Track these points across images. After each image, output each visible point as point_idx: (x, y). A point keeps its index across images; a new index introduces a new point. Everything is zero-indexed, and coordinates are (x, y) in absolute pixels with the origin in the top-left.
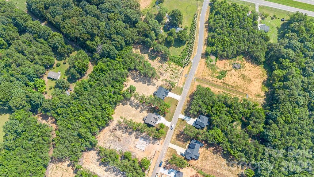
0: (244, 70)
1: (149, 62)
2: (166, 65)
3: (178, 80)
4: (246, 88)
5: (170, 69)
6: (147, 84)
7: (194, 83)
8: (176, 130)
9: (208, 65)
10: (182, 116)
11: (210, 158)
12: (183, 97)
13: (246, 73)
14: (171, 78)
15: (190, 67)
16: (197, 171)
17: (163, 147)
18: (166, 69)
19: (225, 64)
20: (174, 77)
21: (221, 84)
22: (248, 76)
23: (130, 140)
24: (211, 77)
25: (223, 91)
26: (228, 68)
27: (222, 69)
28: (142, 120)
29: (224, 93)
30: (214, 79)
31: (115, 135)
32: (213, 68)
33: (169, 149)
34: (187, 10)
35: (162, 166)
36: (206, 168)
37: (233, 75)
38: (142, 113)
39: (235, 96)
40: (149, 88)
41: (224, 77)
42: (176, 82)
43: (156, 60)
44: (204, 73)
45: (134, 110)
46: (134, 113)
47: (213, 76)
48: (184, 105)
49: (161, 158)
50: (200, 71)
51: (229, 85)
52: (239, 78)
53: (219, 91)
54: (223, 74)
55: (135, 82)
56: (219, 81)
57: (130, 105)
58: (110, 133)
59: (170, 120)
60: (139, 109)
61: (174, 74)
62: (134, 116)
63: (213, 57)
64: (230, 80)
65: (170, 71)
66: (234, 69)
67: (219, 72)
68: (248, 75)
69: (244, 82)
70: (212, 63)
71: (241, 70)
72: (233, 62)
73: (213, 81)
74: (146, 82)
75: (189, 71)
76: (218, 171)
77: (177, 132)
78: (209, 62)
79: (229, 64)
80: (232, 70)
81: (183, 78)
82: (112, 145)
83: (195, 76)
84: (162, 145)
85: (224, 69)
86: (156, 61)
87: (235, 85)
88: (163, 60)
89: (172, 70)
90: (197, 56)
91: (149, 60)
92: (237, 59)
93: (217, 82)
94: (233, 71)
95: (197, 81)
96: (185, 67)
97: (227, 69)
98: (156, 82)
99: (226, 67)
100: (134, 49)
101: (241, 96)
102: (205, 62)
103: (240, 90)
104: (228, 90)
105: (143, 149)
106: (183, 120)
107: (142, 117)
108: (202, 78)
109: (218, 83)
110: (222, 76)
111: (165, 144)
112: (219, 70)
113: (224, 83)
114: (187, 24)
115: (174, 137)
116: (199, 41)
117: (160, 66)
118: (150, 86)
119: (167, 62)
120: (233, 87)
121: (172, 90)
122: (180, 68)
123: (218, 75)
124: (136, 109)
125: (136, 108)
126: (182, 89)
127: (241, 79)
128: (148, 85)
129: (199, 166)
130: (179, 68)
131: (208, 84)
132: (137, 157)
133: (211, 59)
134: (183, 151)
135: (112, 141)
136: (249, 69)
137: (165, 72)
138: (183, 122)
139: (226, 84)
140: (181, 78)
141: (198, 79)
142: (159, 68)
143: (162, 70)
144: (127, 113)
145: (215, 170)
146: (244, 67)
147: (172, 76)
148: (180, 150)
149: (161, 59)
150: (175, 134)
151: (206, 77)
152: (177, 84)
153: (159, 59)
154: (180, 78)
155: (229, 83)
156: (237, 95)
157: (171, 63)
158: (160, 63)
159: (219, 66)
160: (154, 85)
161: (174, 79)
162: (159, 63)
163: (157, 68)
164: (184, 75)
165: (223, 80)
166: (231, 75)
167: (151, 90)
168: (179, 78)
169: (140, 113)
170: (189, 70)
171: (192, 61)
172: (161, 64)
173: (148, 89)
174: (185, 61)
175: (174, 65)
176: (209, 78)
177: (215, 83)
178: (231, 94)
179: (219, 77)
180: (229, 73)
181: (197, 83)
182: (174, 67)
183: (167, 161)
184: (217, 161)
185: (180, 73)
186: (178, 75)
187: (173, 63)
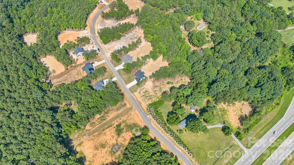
0: (108, 152)
1: (170, 84)
2: (159, 94)
3: (141, 95)
4: (93, 140)
5: (154, 95)
6: (154, 73)
7: (130, 105)
8: (109, 70)
9: (135, 125)
10: (114, 79)
11: (76, 76)
12: (126, 89)
13: (104, 151)
14: (146, 91)
15: (144, 111)
16: (77, 64)
17: (106, 57)
18: (157, 92)
19: (125, 140)
20: (145, 94)
21: (113, 123)
22: (100, 149)
23: (126, 44)
24: (124, 120)
25: (107, 120)
26: (120, 140)
27: (123, 134)
29: (105, 120)
30: (121, 121)
31: (136, 38)
32: (130, 127)
33: (103, 59)
34: (203, 151)
35: (97, 50)
36: (74, 70)
37: (111, 138)
39: (96, 126)
41: (116, 130)
42: (140, 92)
44: (132, 117)
45: (142, 55)
47: (123, 122)
48: (120, 86)
49: (102, 53)
50: (136, 116)
51: (107, 128)
52: (105, 141)
53: (109, 117)
54: (119, 131)
55: (161, 67)
56: (117, 123)
57: (148, 55)
58: (139, 36)
59: (119, 71)
62: (139, 53)
63: (138, 134)
64: (110, 132)
66: (116, 143)
67: (123, 129)
68: (101, 151)
69: (99, 142)
70: (134, 129)
71: (110, 149)
72: (122, 148)
73: (120, 119)
74: (157, 73)
75: (142, 107)
76: (66, 76)
77: (108, 70)
78: (137, 128)
79: (122, 143)
80: (116, 141)
81: (140, 100)
82: (131, 34)
83: (135, 109)
84: (108, 57)
85: (122, 135)
86: (168, 90)
87: (103, 132)
89: (151, 96)
90: (150, 123)
91: (172, 85)
92: (121, 155)
93: (117, 121)
94: (114, 142)
95: (130, 108)
96: (147, 107)
97: (120, 138)
98: (151, 80)
99: (122, 139)
100: (190, 82)
101: (92, 130)
102: (140, 125)
103: (97, 133)
104: (105, 124)
105: (115, 47)
106: (112, 78)
108: (129, 112)
109: (115, 121)
110: (118, 128)
111: (107, 59)
112: (125, 130)
113: (112, 126)
114: (187, 138)
115: (106, 67)
116: (162, 136)
118: (151, 74)
119: (161, 97)
120: (103, 130)
121: (137, 85)
123: (121, 126)
124: (142, 57)
126: (133, 92)
127: (104, 142)
129: (78, 68)
130: (150, 102)
131: (121, 114)
132: (114, 42)
133: (138, 131)
134: (94, 65)
135: (134, 35)
136: (105, 156)
137: (154, 90)
138: (110, 78)
139: (110, 127)
141: (131, 109)
142: (161, 88)
143: (158, 89)
144: (144, 51)
145: (68, 74)
146: (110, 154)
147: (147, 93)
148: (96, 64)
150: (108, 68)
151: (127, 116)
152: (139, 92)
154: (142, 97)
155: (108, 130)
156: (95, 128)
158: (164, 92)
159: (128, 133)
161: (144, 93)
163: (162, 86)
164: (142, 101)
165: (114, 127)
166: (113, 137)
167: (148, 72)
169: (138, 58)
170: (143, 109)
171: (148, 116)
172: (162, 91)
173: (150, 72)
174: (152, 109)
175: (155, 99)
176: (124, 118)
177: (117, 120)
178: (100, 123)
179: (119, 125)
180: (116, 137)
181: (128, 106)
182: (154, 99)
183: (97, 55)
184: (71, 79)
185: (145, 100)
186: (145, 97)
187: (157, 100)
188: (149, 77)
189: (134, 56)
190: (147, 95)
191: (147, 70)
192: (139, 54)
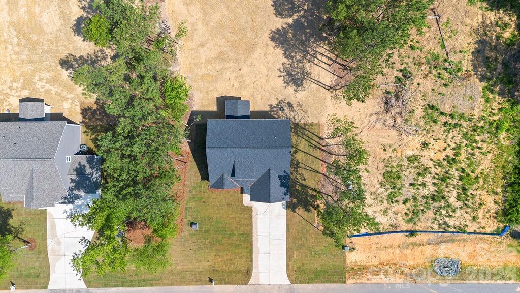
3: (394, 230)
5: (455, 137)
6: (280, 23)
14: (391, 177)
18: (447, 109)
20: (407, 192)
28: (25, 94)
38: (65, 74)
40: (259, 52)
43: (492, 16)
45: (63, 15)
46: (45, 19)
60: (84, 47)
61: (428, 179)
65: (440, 145)
74: (293, 9)
88: (505, 65)
89: (452, 161)
98: (318, 83)
107: (40, 88)
117: (454, 58)
118: (277, 57)
119: (498, 101)
121: (301, 211)
122: (493, 208)
124: (81, 27)
125: (80, 20)
126: (339, 275)
128: (279, 37)
130: (489, 200)
137: (419, 112)
140: (414, 244)
142: (436, 57)
143: (428, 84)
147: (409, 175)
149: (510, 44)
152: (363, 229)
153: (507, 34)
154: (412, 233)
157: (503, 135)
158: (477, 53)
160: (296, 78)
161: (391, 199)
162: (473, 47)
163: (431, 45)
164: (444, 251)
167: (245, 70)
168: (410, 227)
169: (65, 63)
172: (467, 65)
173: (251, 48)
175: (493, 156)
182: (485, 164)
185: (452, 222)
186: (430, 214)
187: (506, 143)
188: (291, 89)
189: (28, 83)
190: (426, 192)
191: (221, 57)
192: (41, 31)
